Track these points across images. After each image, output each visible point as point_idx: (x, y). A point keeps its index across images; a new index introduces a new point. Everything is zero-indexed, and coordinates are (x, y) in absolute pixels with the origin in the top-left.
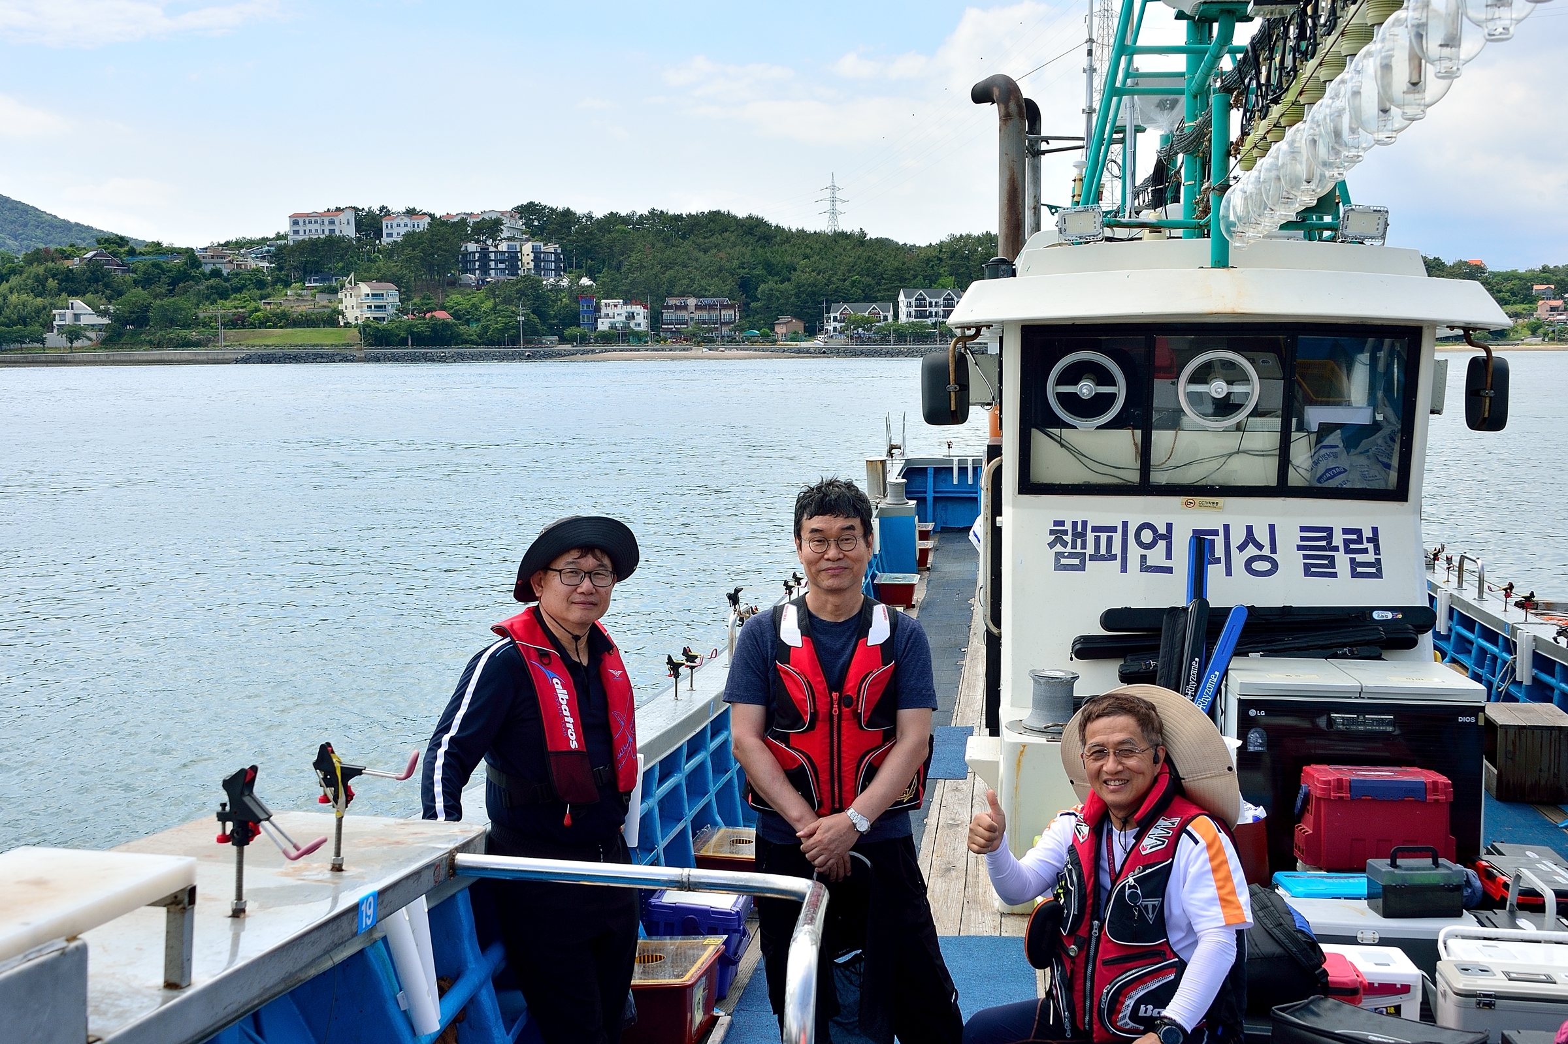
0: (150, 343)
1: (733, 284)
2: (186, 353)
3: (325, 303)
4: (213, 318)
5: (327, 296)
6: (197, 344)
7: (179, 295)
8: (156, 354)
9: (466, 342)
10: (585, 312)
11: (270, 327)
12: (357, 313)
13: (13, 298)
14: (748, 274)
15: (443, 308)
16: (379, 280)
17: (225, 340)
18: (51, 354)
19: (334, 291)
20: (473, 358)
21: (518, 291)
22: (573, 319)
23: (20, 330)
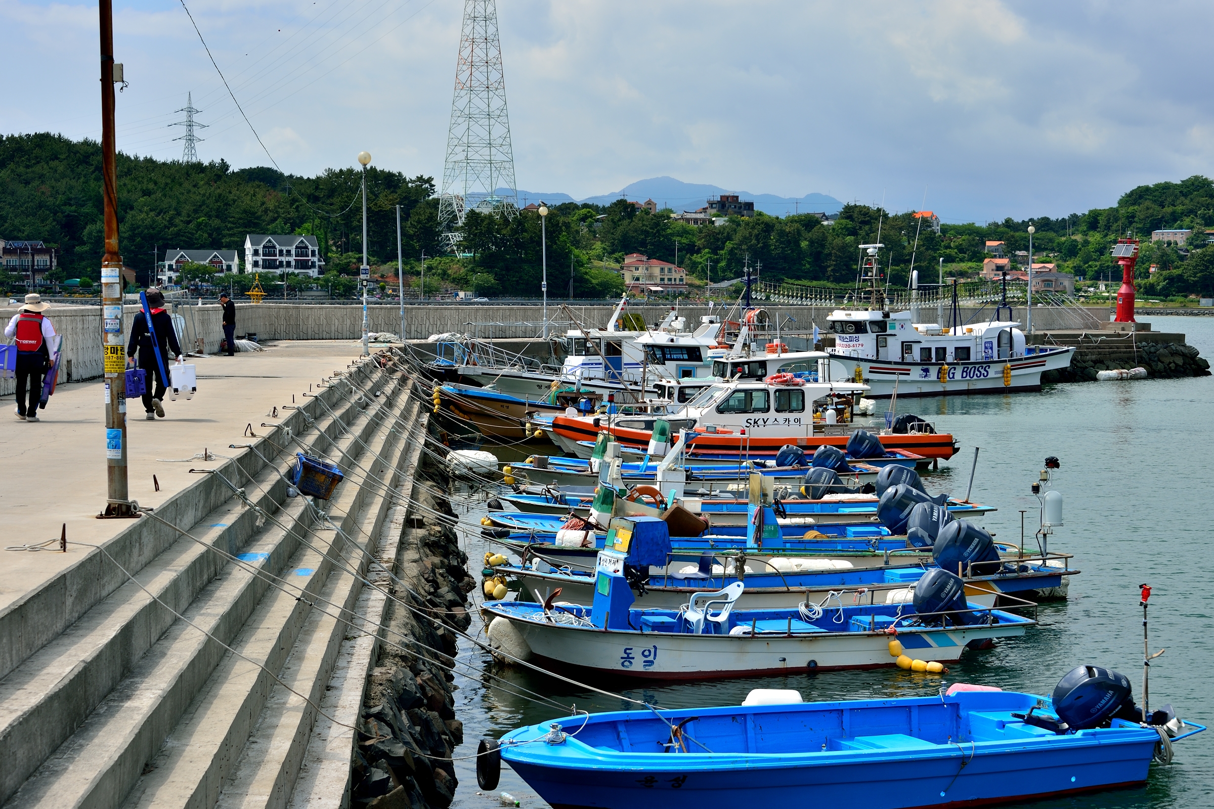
1: (54, 223)
14: (75, 212)
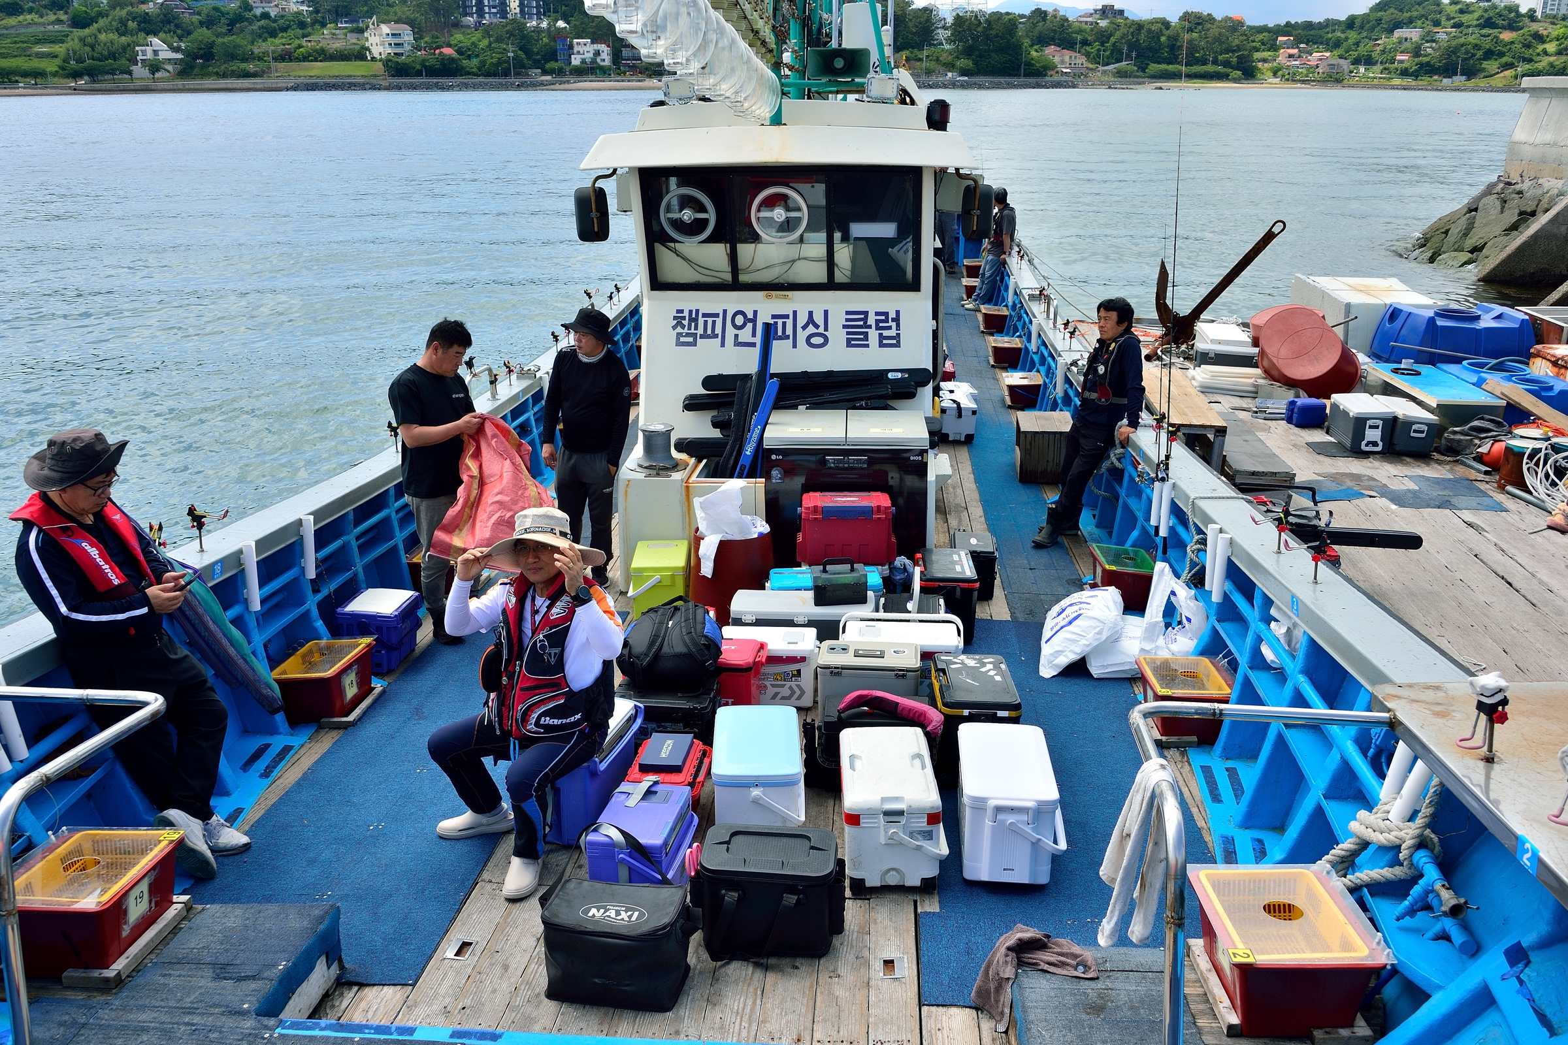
0: (217, 74)
2: (246, 82)
3: (354, 41)
4: (266, 53)
5: (356, 35)
6: (254, 75)
7: (237, 34)
8: (222, 83)
9: (469, 73)
10: (562, 49)
11: (312, 61)
12: (381, 49)
13: (103, 37)
15: (449, 46)
16: (396, 22)
17: (277, 71)
18: (138, 84)
19: (361, 31)
20: (475, 87)
21: (507, 32)
22: (552, 55)
23: (111, 64)
